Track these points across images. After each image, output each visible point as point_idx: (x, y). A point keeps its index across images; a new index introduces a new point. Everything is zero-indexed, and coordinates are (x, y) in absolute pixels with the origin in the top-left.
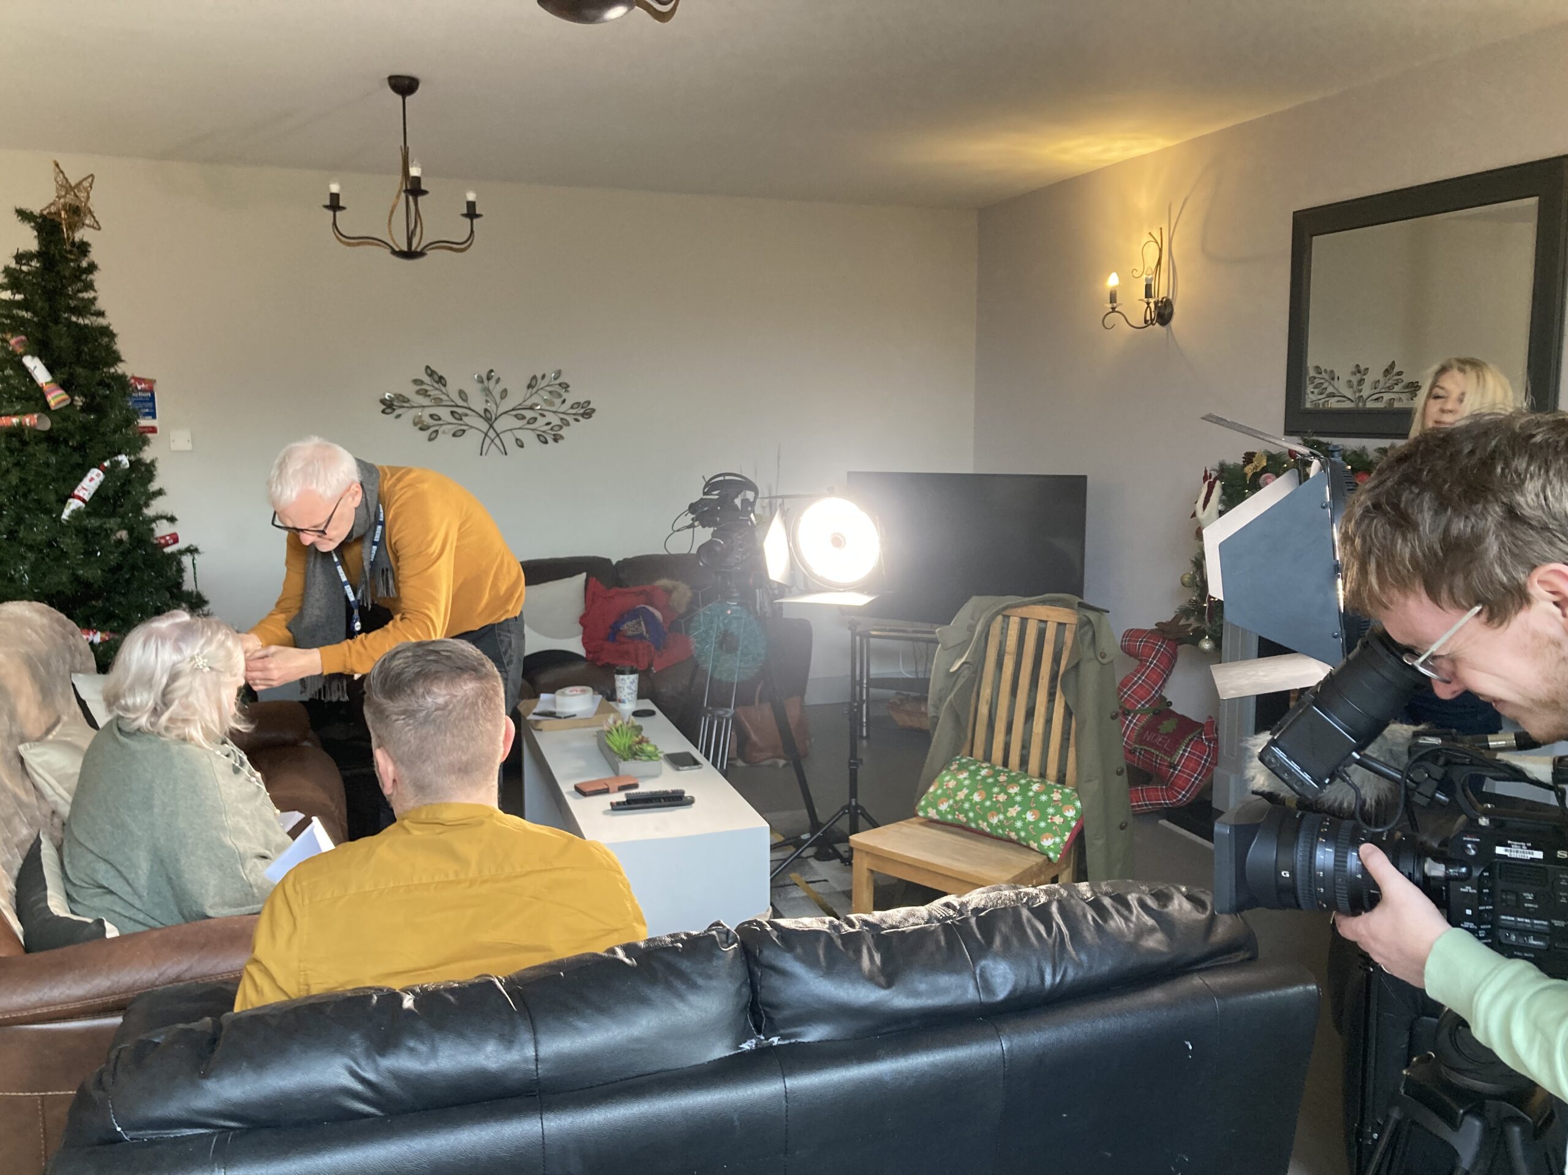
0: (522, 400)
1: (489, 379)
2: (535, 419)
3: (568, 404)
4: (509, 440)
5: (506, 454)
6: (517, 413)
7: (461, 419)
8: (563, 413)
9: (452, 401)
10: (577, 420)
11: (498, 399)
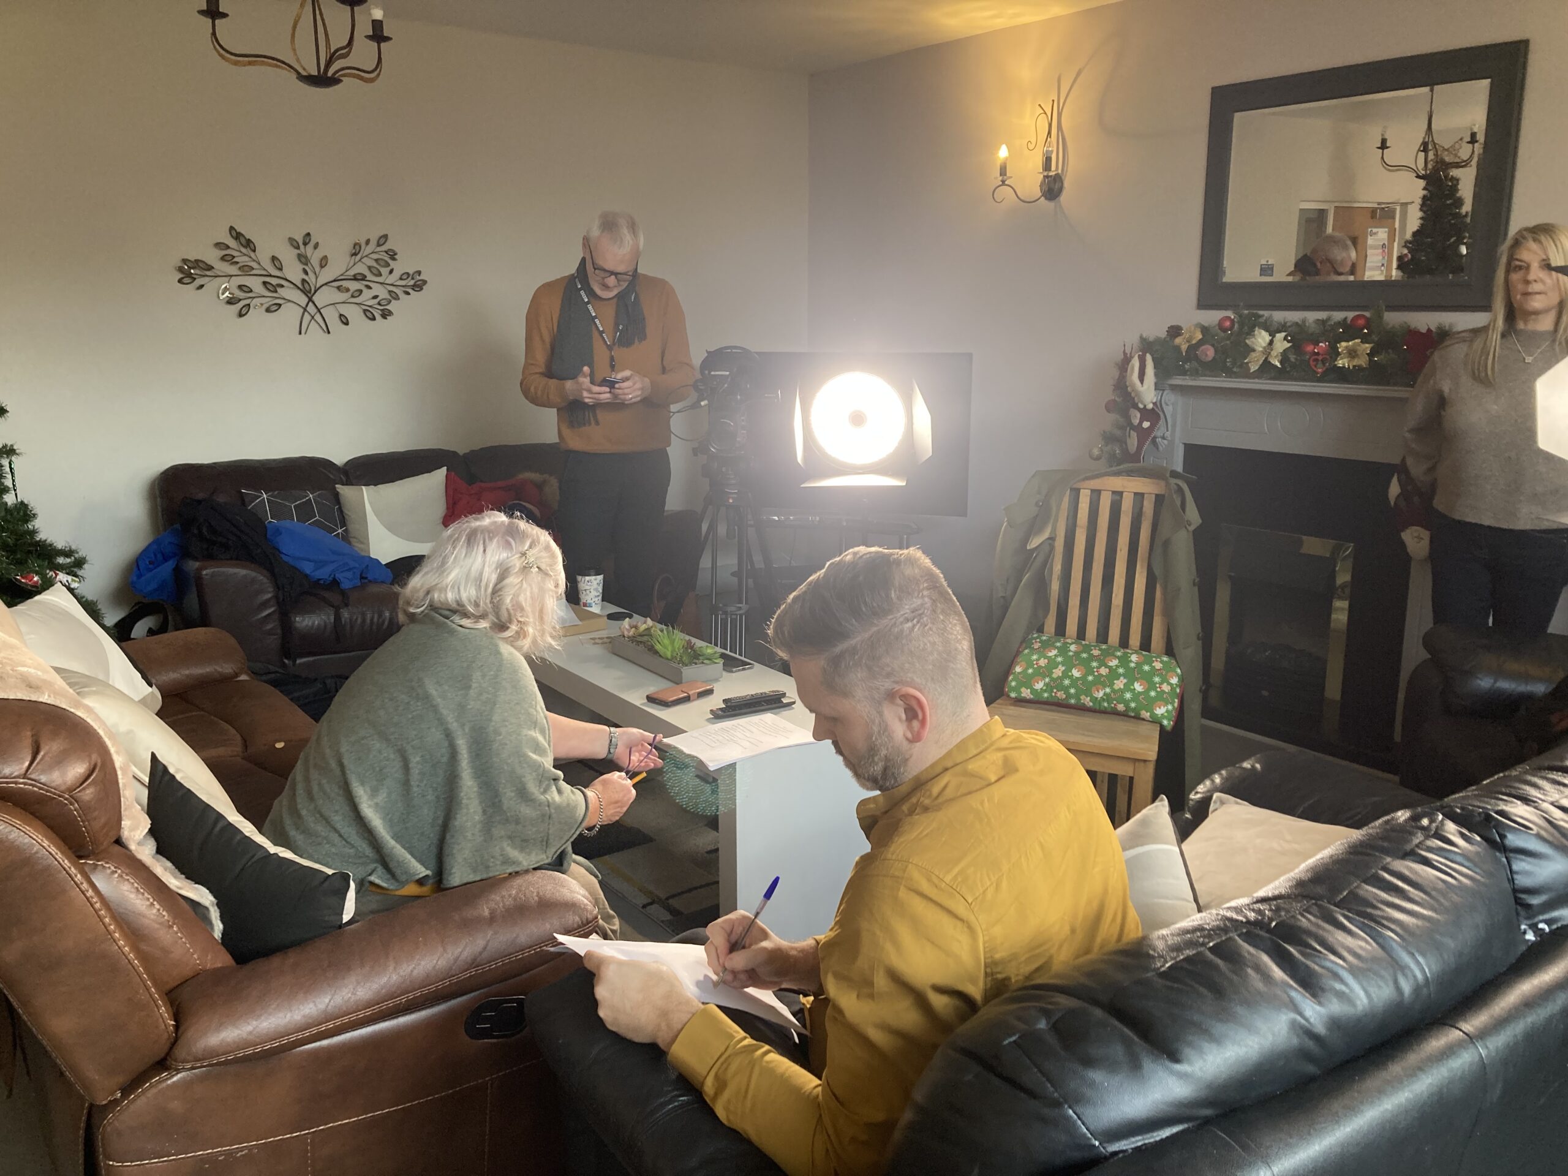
0: (344, 270)
1: (305, 244)
2: (361, 291)
3: (397, 274)
4: (331, 315)
5: (329, 332)
6: (337, 283)
7: (276, 292)
8: (392, 285)
9: (265, 269)
10: (408, 293)
11: (317, 269)
